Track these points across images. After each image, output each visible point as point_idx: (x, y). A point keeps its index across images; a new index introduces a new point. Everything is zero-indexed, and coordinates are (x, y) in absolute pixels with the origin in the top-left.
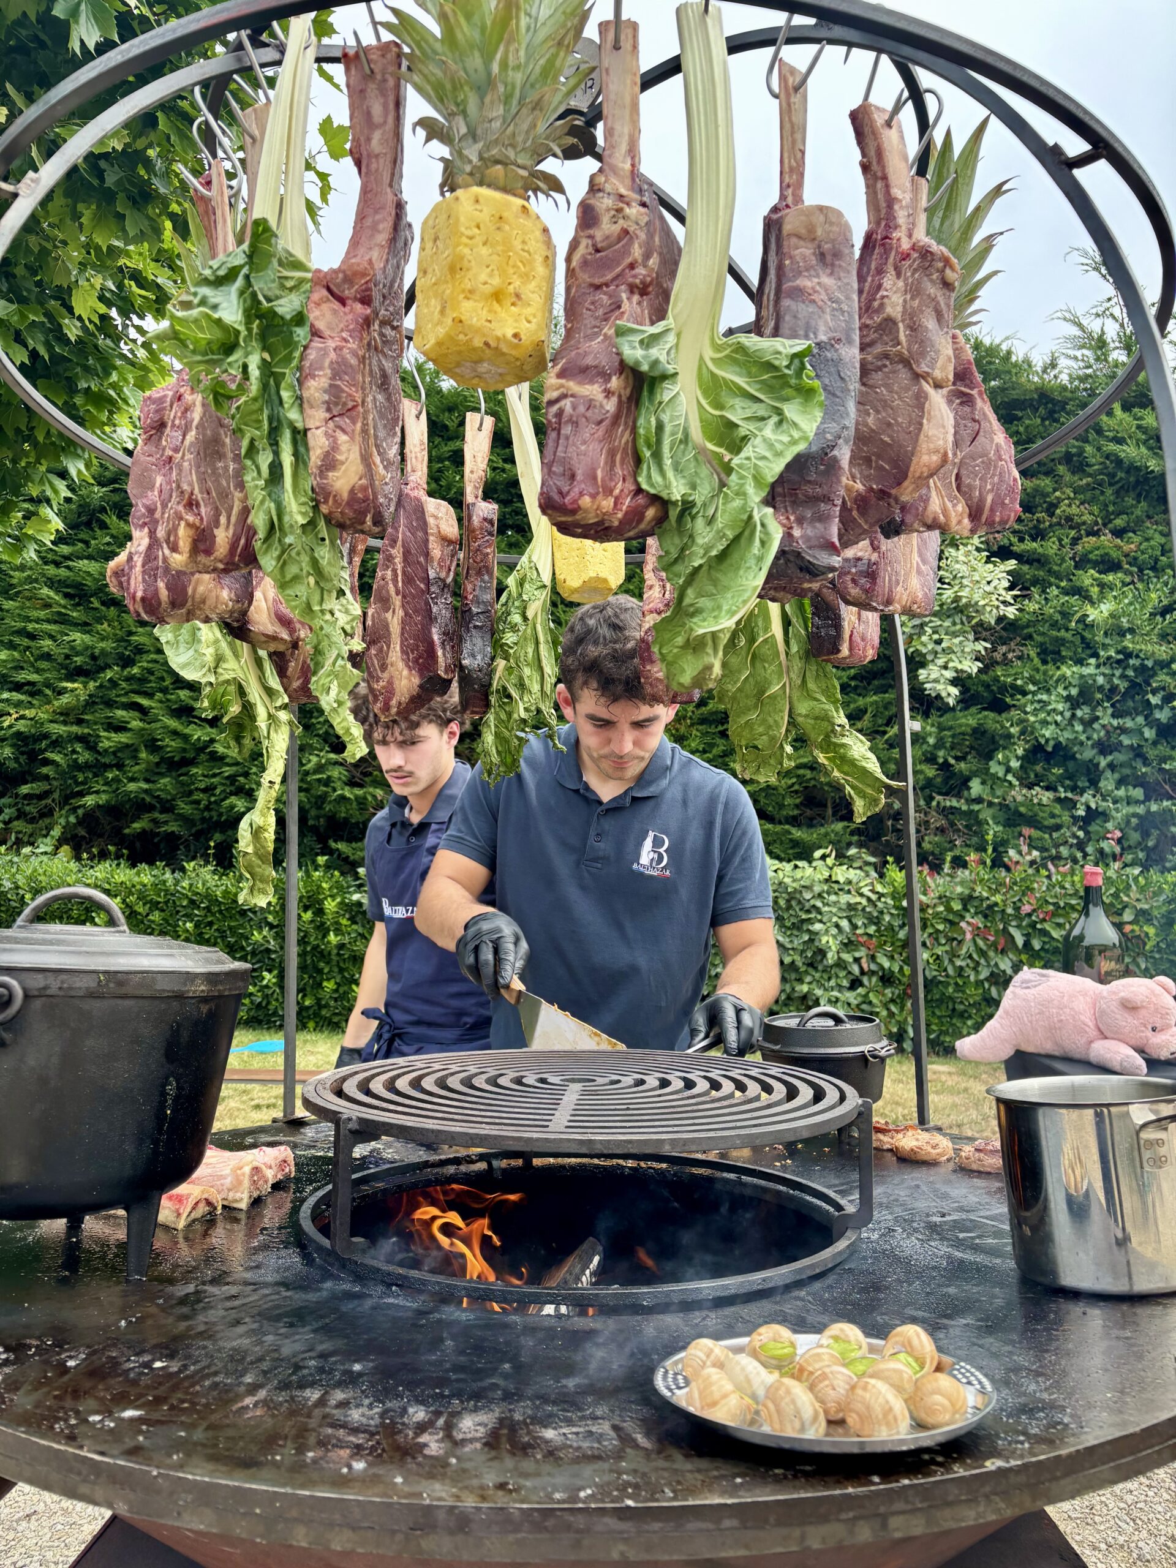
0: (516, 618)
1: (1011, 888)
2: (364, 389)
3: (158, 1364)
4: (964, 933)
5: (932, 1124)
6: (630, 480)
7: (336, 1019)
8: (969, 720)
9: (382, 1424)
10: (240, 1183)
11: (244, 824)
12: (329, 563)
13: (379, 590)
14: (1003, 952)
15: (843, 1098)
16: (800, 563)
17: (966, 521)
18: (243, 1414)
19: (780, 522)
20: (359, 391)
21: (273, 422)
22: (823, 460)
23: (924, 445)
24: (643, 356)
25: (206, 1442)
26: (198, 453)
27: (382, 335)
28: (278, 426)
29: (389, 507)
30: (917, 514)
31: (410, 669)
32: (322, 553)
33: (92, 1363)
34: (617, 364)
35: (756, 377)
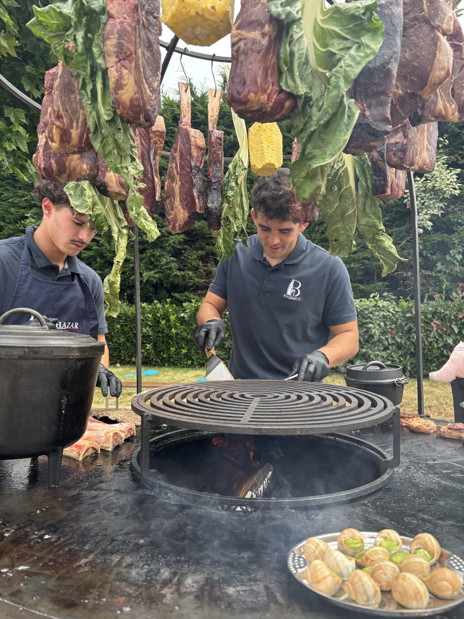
0: (233, 184)
1: (453, 309)
2: (135, 45)
3: (47, 537)
4: (433, 328)
5: (425, 414)
6: (276, 84)
7: (176, 362)
8: (437, 237)
9: (146, 580)
10: (108, 440)
11: (106, 280)
12: (123, 142)
13: (170, 173)
14: (449, 335)
15: (385, 407)
16: (369, 130)
17: (457, 113)
18: (78, 570)
19: (358, 107)
20: (133, 46)
21: (92, 67)
22: (382, 71)
23: (437, 66)
24: (282, 11)
25: (53, 588)
26: (61, 90)
27: (148, 20)
28: (95, 70)
29: (154, 112)
30: (430, 111)
31: (184, 209)
32: (119, 136)
33: (16, 535)
34: (268, 17)
35: (345, 26)
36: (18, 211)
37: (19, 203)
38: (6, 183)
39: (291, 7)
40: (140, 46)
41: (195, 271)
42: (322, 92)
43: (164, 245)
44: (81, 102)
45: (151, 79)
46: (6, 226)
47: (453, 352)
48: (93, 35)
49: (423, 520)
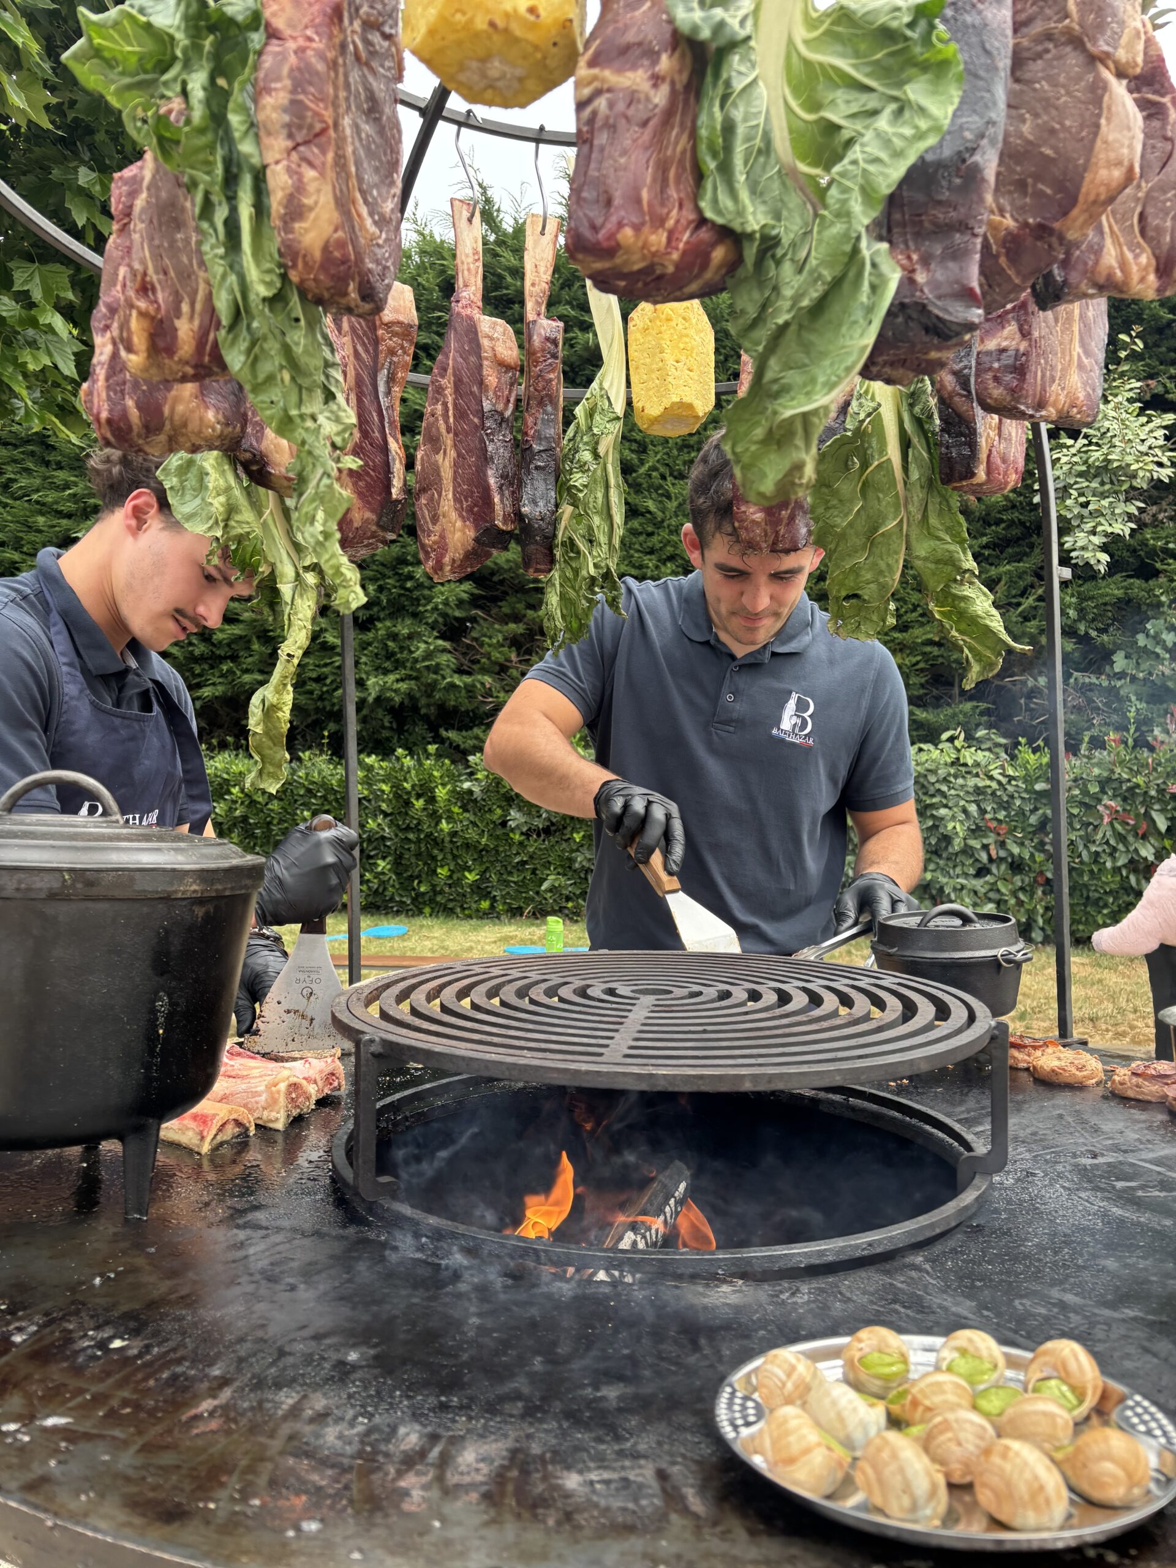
0: (586, 456)
1: (1155, 769)
2: (335, 106)
3: (117, 1344)
4: (1101, 817)
5: (1075, 1038)
6: (688, 205)
7: (450, 905)
8: (1113, 588)
9: (360, 1454)
10: (275, 1101)
11: (255, 700)
12: (306, 351)
13: (428, 428)
14: (1144, 837)
15: (972, 1018)
16: (924, 320)
17: (1152, 277)
18: (192, 1427)
19: (898, 262)
20: (331, 109)
21: (228, 163)
22: (958, 169)
23: (1102, 156)
24: (704, 19)
25: (130, 1472)
26: (151, 222)
27: (367, 42)
28: (235, 170)
29: (383, 277)
30: (1086, 272)
31: (464, 519)
32: (296, 338)
33: (40, 1340)
34: (668, 36)
35: (865, 56)
36: (55, 522)
37: (57, 503)
38: (23, 453)
39: (726, 10)
40: (349, 108)
41: (498, 673)
42: (806, 224)
43: (421, 609)
44: (200, 253)
45: (375, 193)
46: (24, 561)
47: (1153, 880)
48: (230, 83)
49: (1063, 1306)
